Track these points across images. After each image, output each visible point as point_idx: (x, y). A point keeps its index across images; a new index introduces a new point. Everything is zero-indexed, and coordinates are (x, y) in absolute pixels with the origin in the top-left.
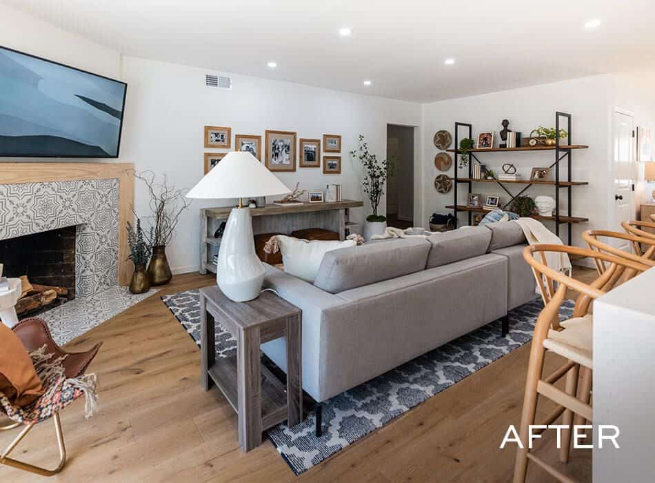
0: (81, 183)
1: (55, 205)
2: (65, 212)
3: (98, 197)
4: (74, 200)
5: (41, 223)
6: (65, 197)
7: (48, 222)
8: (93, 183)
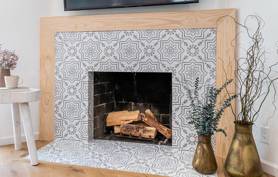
0: (163, 32)
1: (137, 51)
2: (146, 58)
3: (185, 48)
4: (156, 48)
5: (126, 65)
6: (146, 44)
7: (131, 65)
8: (178, 32)
